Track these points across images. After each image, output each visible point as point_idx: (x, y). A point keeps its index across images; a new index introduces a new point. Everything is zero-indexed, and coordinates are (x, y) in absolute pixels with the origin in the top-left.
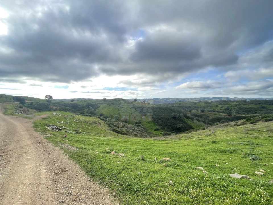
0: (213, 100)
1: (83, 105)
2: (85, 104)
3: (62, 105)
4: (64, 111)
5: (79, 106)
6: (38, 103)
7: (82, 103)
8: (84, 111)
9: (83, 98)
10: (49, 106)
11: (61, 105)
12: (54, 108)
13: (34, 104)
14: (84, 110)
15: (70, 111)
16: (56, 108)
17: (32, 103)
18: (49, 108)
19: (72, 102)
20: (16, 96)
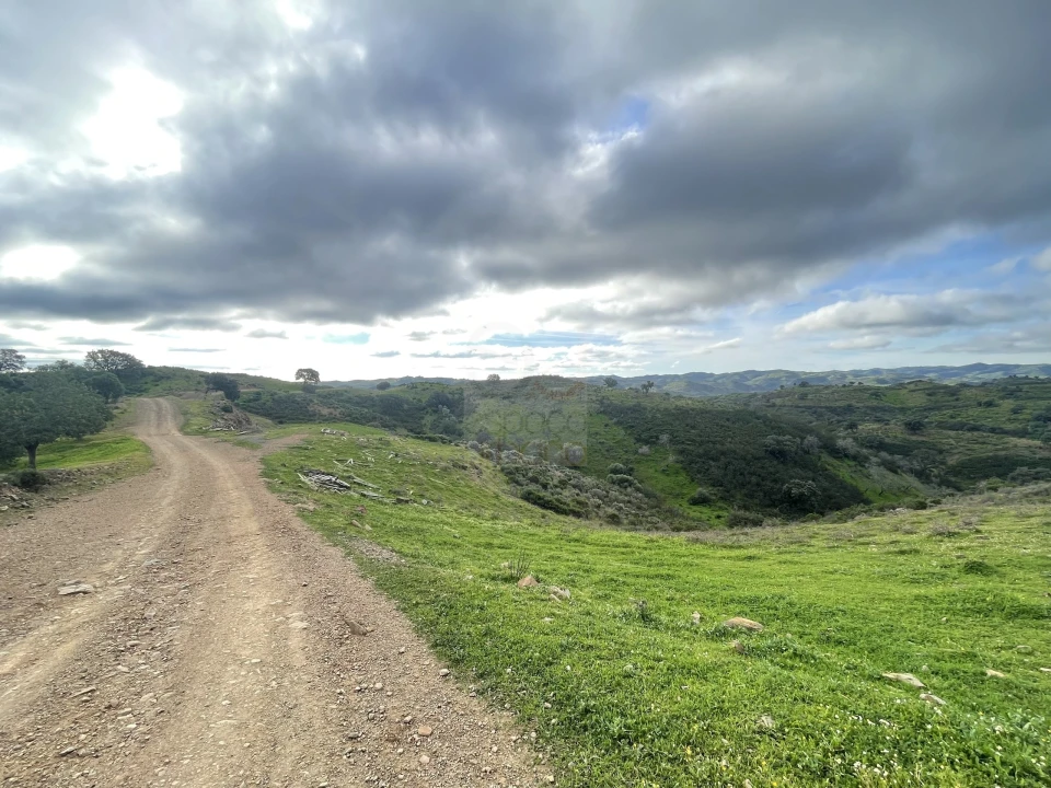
0: (968, 378)
1: (420, 400)
2: (425, 398)
3: (349, 401)
4: (356, 423)
5: (406, 406)
6: (276, 397)
7: (416, 393)
8: (423, 422)
9: (420, 378)
10: (308, 404)
11: (347, 402)
12: (325, 411)
13: (264, 398)
14: (423, 418)
15: (375, 423)
16: (331, 414)
17: (258, 394)
18: (308, 411)
19: (381, 392)
20: (213, 374)
